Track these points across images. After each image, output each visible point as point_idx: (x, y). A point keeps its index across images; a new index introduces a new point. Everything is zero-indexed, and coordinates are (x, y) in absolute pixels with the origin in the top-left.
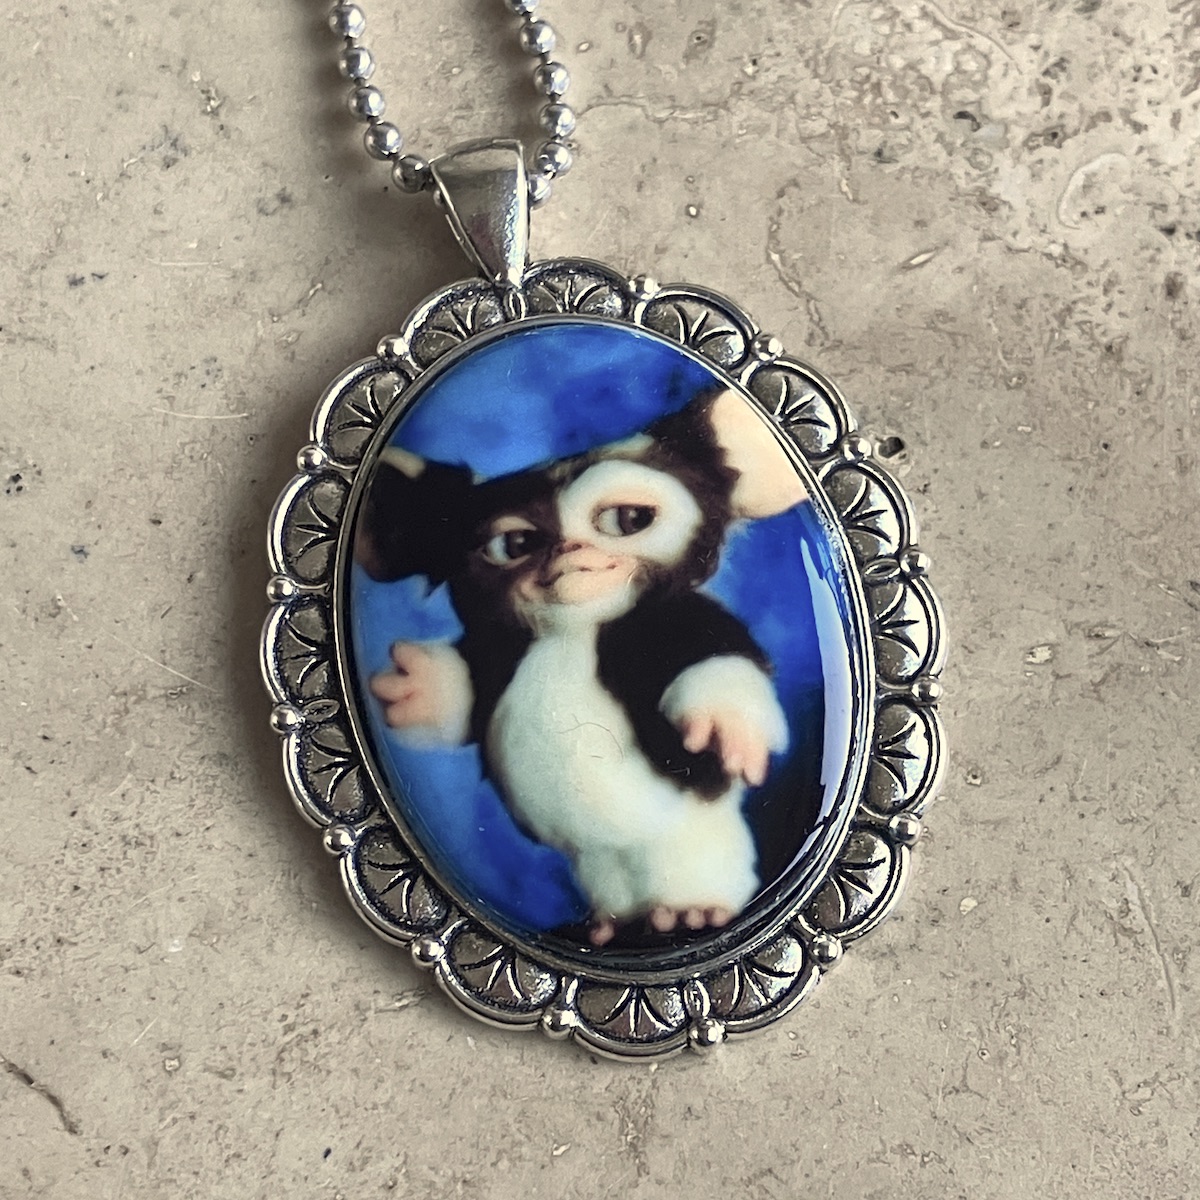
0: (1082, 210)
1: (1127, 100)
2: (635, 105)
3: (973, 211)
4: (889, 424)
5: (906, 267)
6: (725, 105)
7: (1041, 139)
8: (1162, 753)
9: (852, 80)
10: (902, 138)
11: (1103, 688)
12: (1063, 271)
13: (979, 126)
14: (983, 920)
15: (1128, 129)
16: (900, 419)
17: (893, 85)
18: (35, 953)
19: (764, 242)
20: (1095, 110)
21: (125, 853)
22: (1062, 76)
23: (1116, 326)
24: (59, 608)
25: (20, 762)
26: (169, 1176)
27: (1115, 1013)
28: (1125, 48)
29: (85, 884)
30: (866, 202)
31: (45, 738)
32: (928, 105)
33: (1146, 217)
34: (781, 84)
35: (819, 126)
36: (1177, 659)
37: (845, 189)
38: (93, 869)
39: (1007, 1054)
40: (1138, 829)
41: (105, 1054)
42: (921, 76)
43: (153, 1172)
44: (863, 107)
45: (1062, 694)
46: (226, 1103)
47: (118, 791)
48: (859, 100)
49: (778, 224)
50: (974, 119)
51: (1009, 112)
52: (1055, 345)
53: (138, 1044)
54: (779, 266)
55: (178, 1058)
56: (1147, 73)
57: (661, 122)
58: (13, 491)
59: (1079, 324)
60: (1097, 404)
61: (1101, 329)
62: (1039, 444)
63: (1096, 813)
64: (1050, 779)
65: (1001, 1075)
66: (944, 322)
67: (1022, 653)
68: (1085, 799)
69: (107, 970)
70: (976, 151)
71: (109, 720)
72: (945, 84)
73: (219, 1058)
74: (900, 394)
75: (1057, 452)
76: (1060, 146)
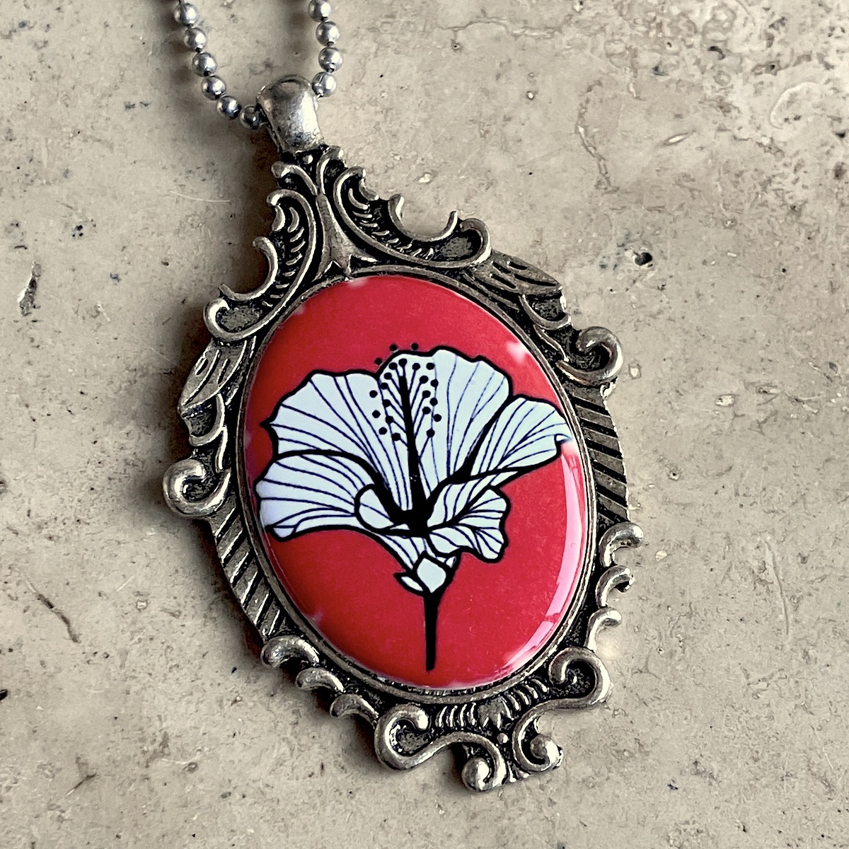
0: (786, 117)
1: (822, 48)
2: (501, 24)
3: (714, 111)
4: (644, 243)
5: (666, 144)
6: (559, 29)
7: (764, 69)
8: (799, 471)
9: (644, 20)
10: (673, 60)
11: (764, 425)
12: (769, 155)
13: (723, 57)
14: (669, 566)
15: (822, 68)
16: (652, 242)
17: (669, 25)
18: (63, 527)
19: (576, 119)
20: (801, 53)
21: (125, 470)
22: (782, 29)
23: (799, 194)
24: (98, 312)
25: (64, 406)
26: (133, 674)
27: (749, 633)
28: (825, 14)
29: (99, 486)
30: (645, 100)
31: (82, 393)
32: (692, 40)
33: (826, 125)
34: (597, 19)
35: (619, 48)
36: (815, 411)
37: (632, 89)
38: (104, 478)
39: (676, 651)
40: (778, 517)
41: (100, 595)
42: (690, 21)
43: (123, 671)
44: (649, 38)
45: (738, 428)
46: (173, 633)
47: (124, 431)
48: (648, 32)
49: (586, 108)
50: (720, 52)
51: (745, 49)
52: (759, 201)
53: (121, 590)
54: (583, 136)
55: (146, 601)
56: (838, 32)
57: (516, 36)
58: (77, 235)
59: (775, 190)
60: (781, 243)
61: (791, 194)
62: (739, 265)
63: (751, 505)
64: (724, 479)
65: (670, 664)
66: (687, 181)
67: (713, 399)
68: (744, 495)
69: (108, 542)
70: (720, 73)
71: (124, 385)
72: (705, 27)
73: (172, 604)
74: (653, 226)
75: (752, 271)
76: (775, 74)
